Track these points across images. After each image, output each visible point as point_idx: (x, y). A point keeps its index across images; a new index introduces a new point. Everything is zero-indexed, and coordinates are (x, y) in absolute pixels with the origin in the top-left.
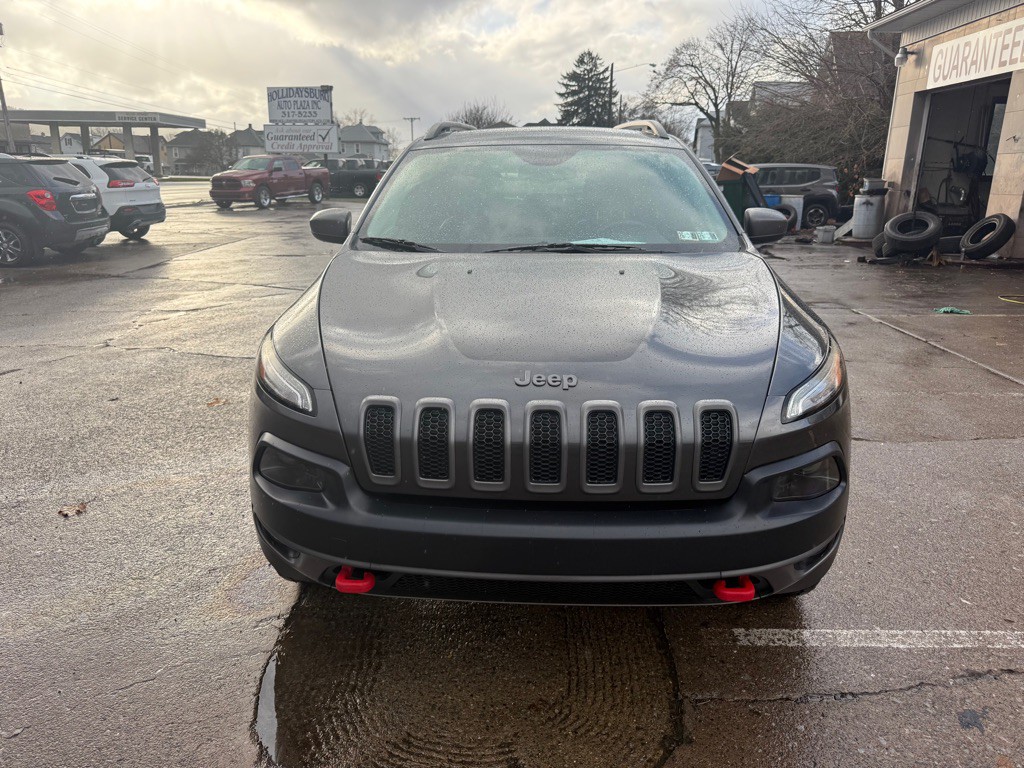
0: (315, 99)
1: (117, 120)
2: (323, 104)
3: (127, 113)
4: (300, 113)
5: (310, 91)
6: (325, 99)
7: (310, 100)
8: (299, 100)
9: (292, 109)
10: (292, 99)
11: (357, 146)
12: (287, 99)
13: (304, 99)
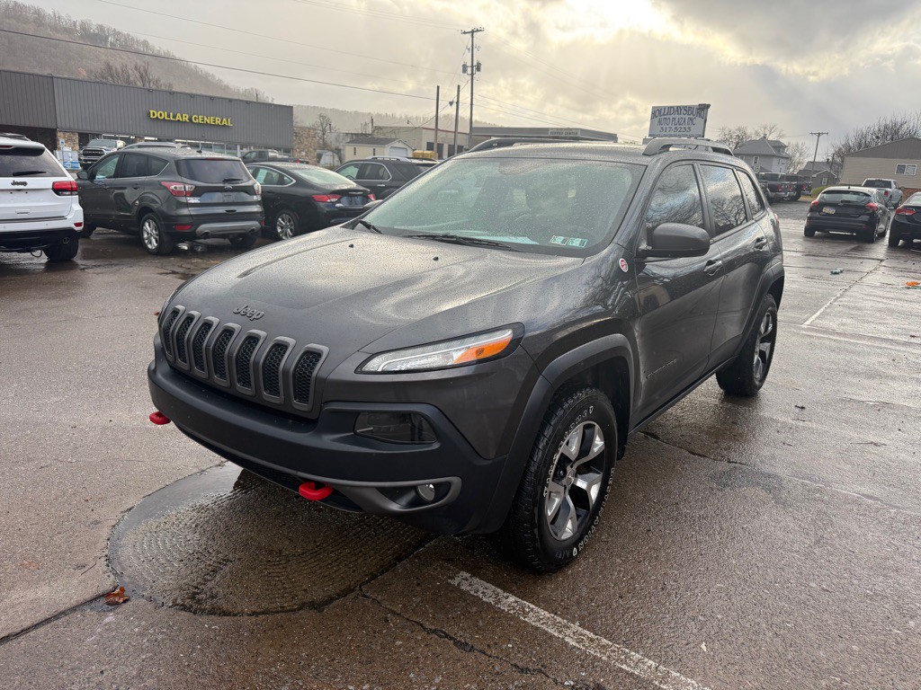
0: (691, 116)
1: (549, 135)
2: (698, 121)
3: (557, 129)
4: (676, 128)
5: (688, 109)
6: (700, 116)
7: (687, 117)
8: (677, 117)
9: (670, 125)
10: (671, 117)
11: (756, 159)
12: (667, 117)
13: (682, 116)
